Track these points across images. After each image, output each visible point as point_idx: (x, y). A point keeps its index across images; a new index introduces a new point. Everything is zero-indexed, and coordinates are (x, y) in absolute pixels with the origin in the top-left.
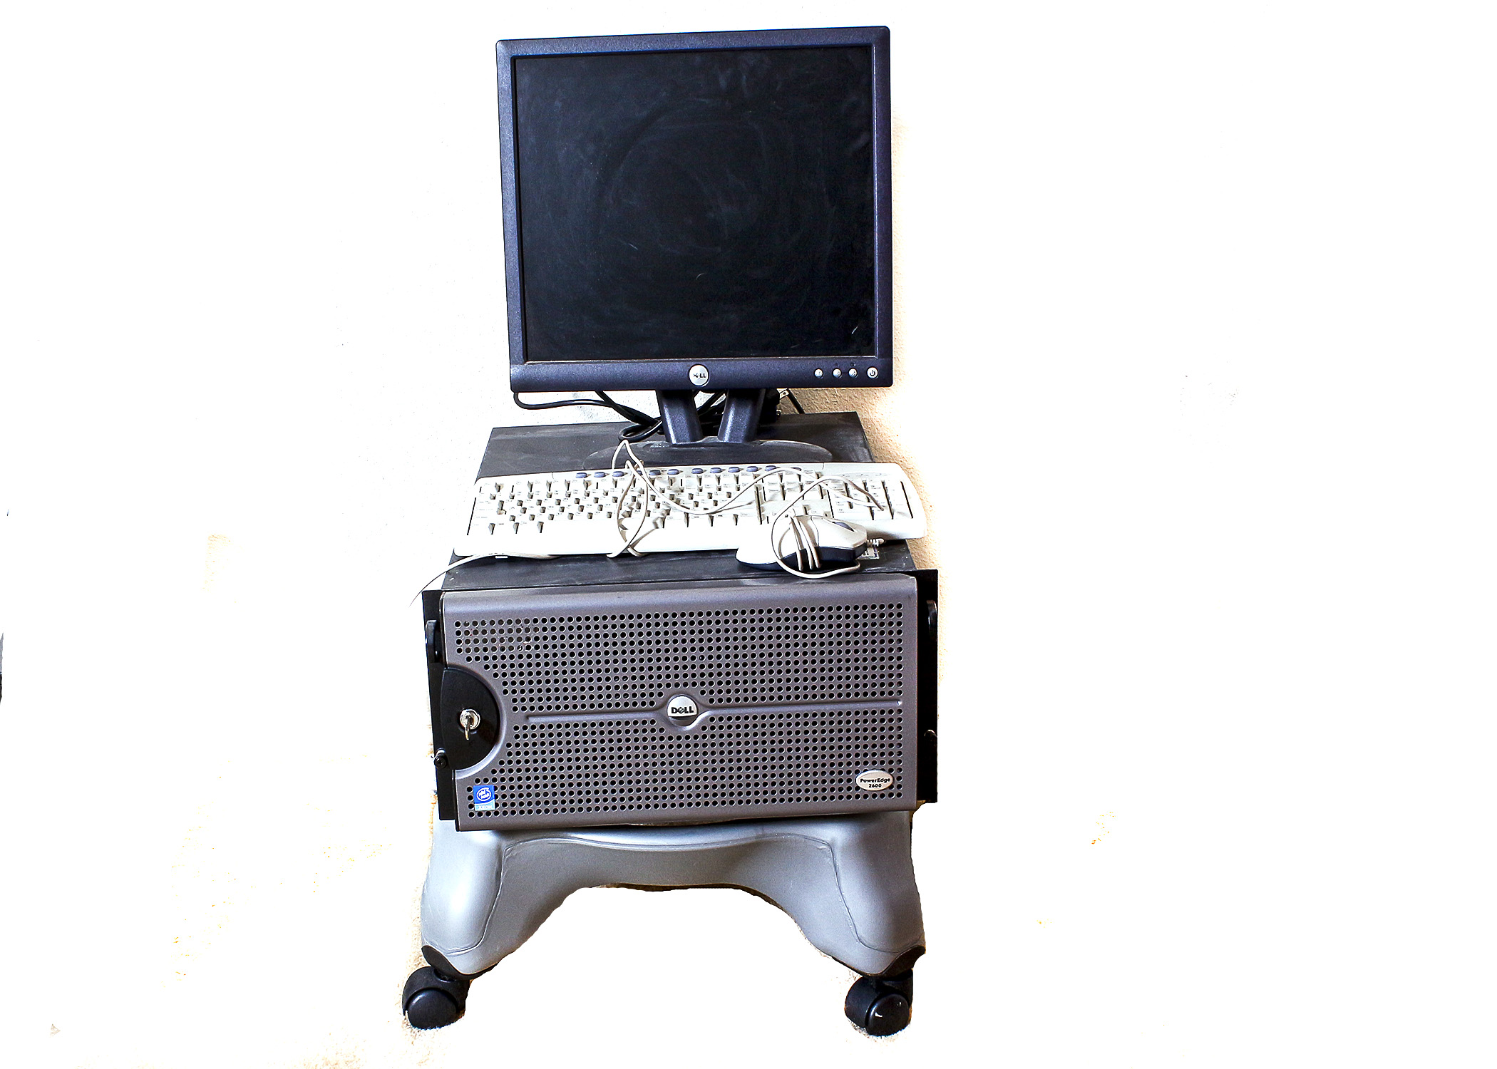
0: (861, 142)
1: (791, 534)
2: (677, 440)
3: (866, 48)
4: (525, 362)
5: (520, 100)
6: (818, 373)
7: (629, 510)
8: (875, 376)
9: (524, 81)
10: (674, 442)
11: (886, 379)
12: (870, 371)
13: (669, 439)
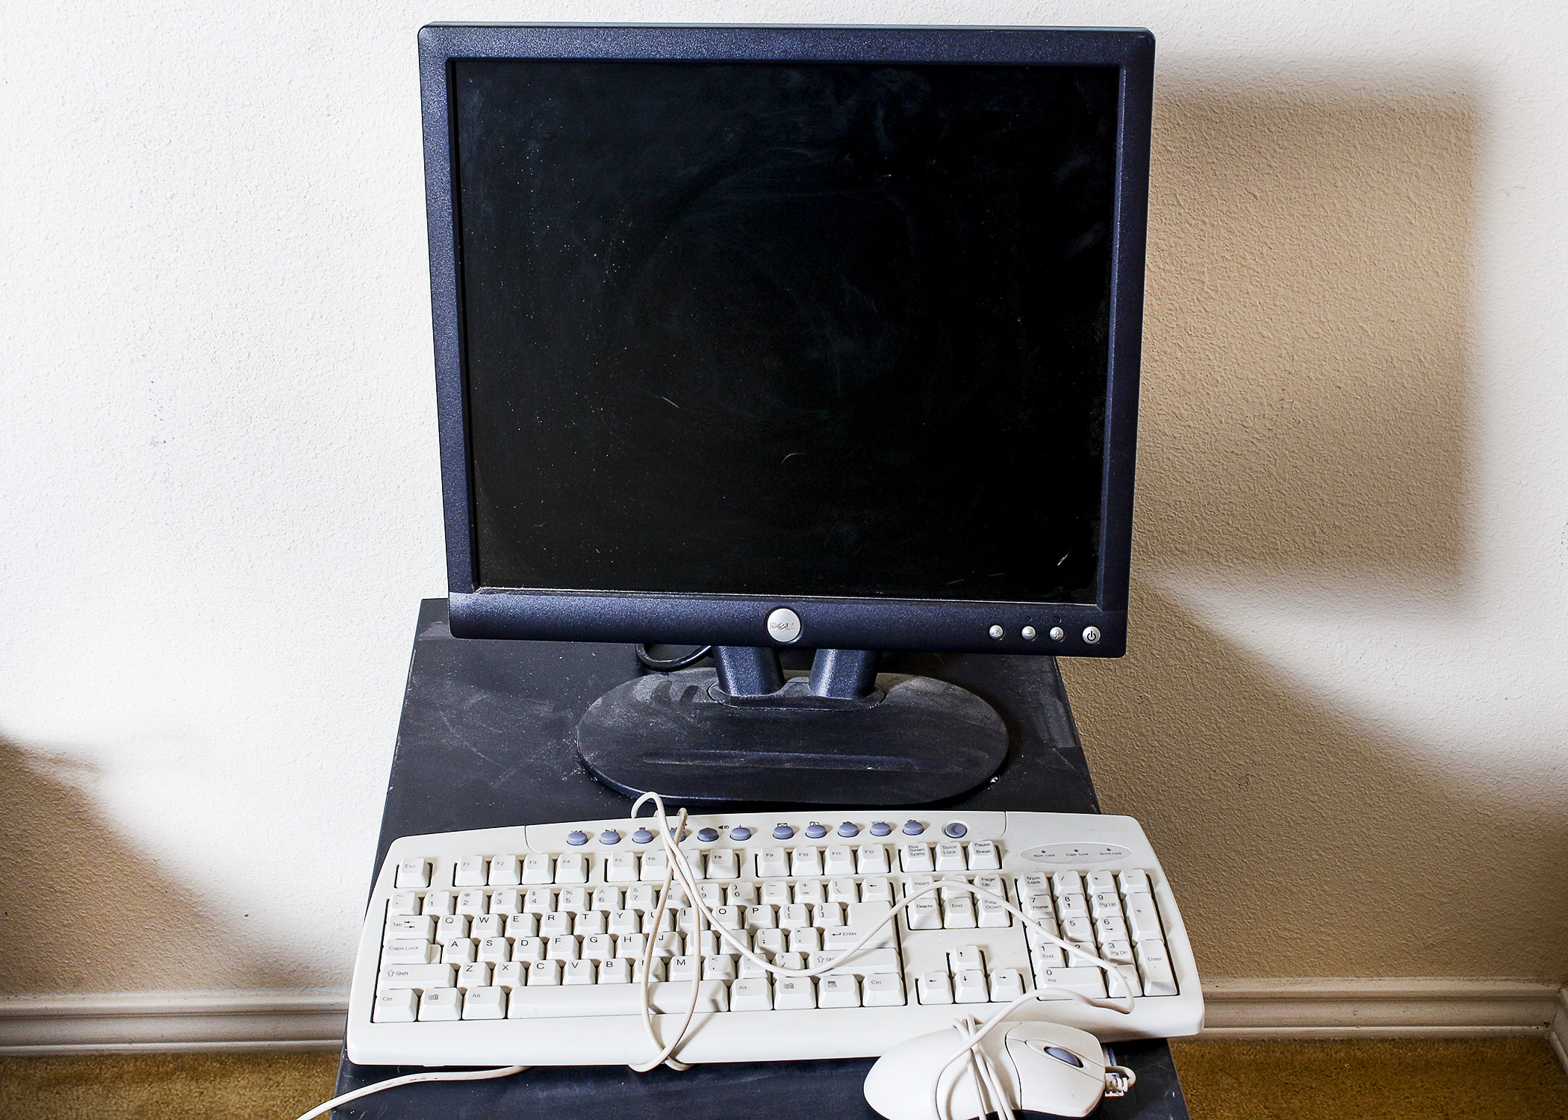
0: (1088, 239)
1: (970, 1079)
2: (739, 690)
3: (1107, 75)
4: (476, 588)
5: (464, 136)
6: (995, 631)
7: (665, 954)
8: (1095, 641)
9: (473, 101)
10: (734, 693)
11: (1113, 645)
12: (1087, 632)
13: (723, 684)
